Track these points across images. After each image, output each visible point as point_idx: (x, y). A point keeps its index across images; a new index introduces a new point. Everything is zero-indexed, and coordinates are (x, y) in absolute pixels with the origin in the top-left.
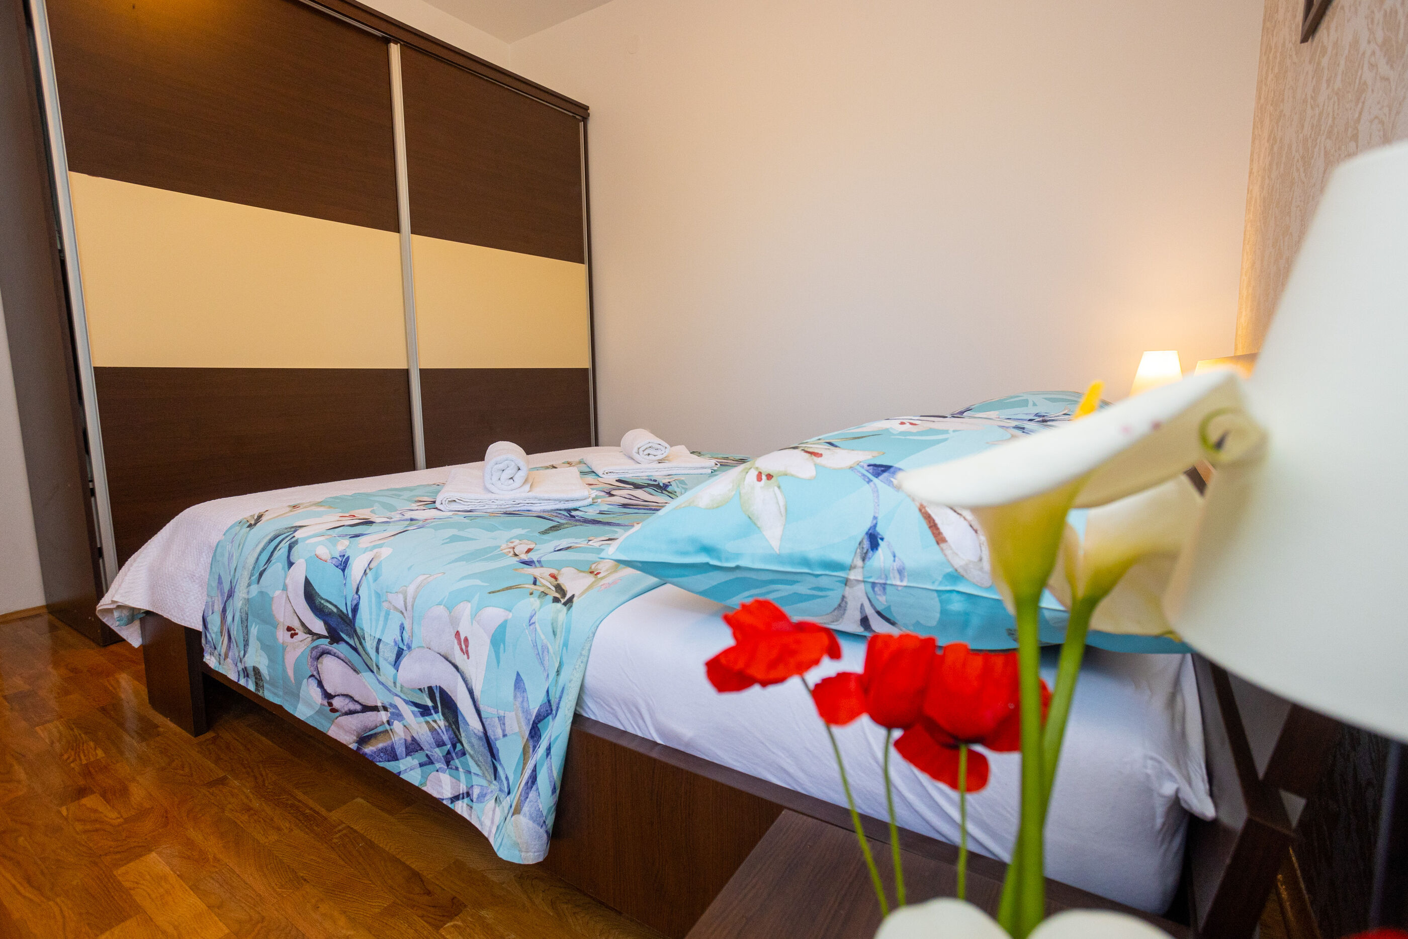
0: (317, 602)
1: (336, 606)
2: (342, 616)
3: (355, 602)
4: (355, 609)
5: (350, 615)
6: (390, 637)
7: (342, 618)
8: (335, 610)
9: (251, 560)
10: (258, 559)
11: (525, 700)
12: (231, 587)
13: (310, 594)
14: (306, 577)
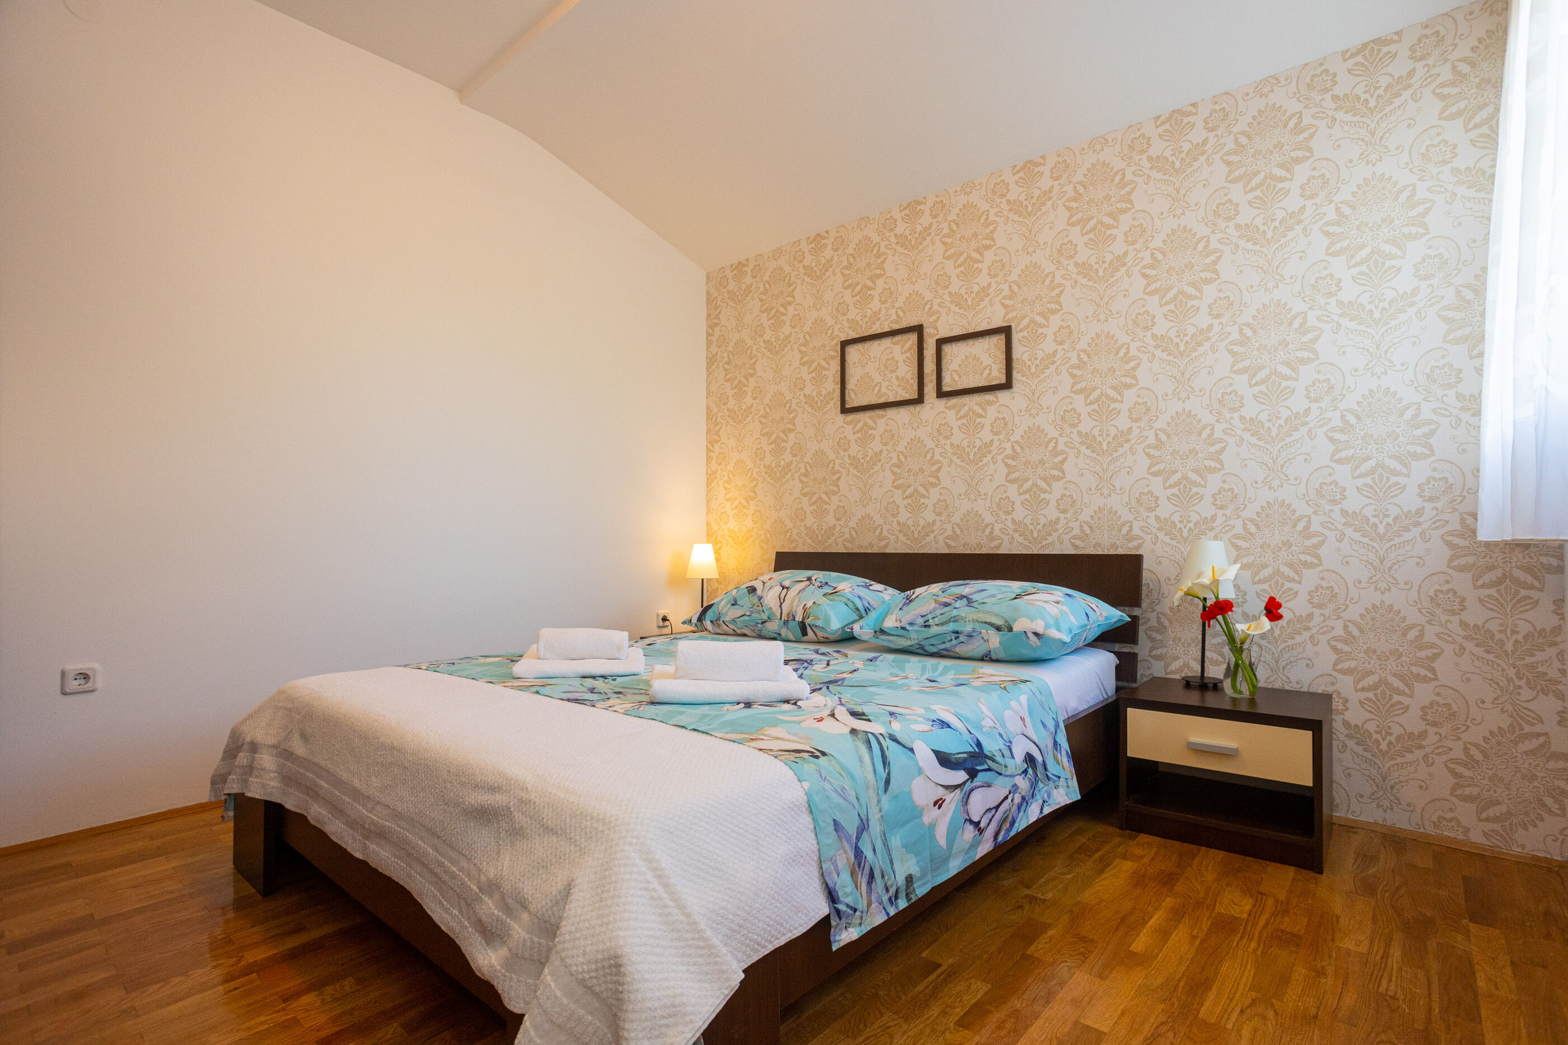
0: (953, 760)
1: (964, 753)
2: (972, 755)
3: (975, 740)
4: (979, 744)
5: (977, 750)
6: (1001, 745)
7: (973, 756)
8: (965, 755)
9: (870, 776)
10: (875, 770)
11: (1049, 729)
12: (862, 820)
13: (945, 760)
14: (932, 750)
